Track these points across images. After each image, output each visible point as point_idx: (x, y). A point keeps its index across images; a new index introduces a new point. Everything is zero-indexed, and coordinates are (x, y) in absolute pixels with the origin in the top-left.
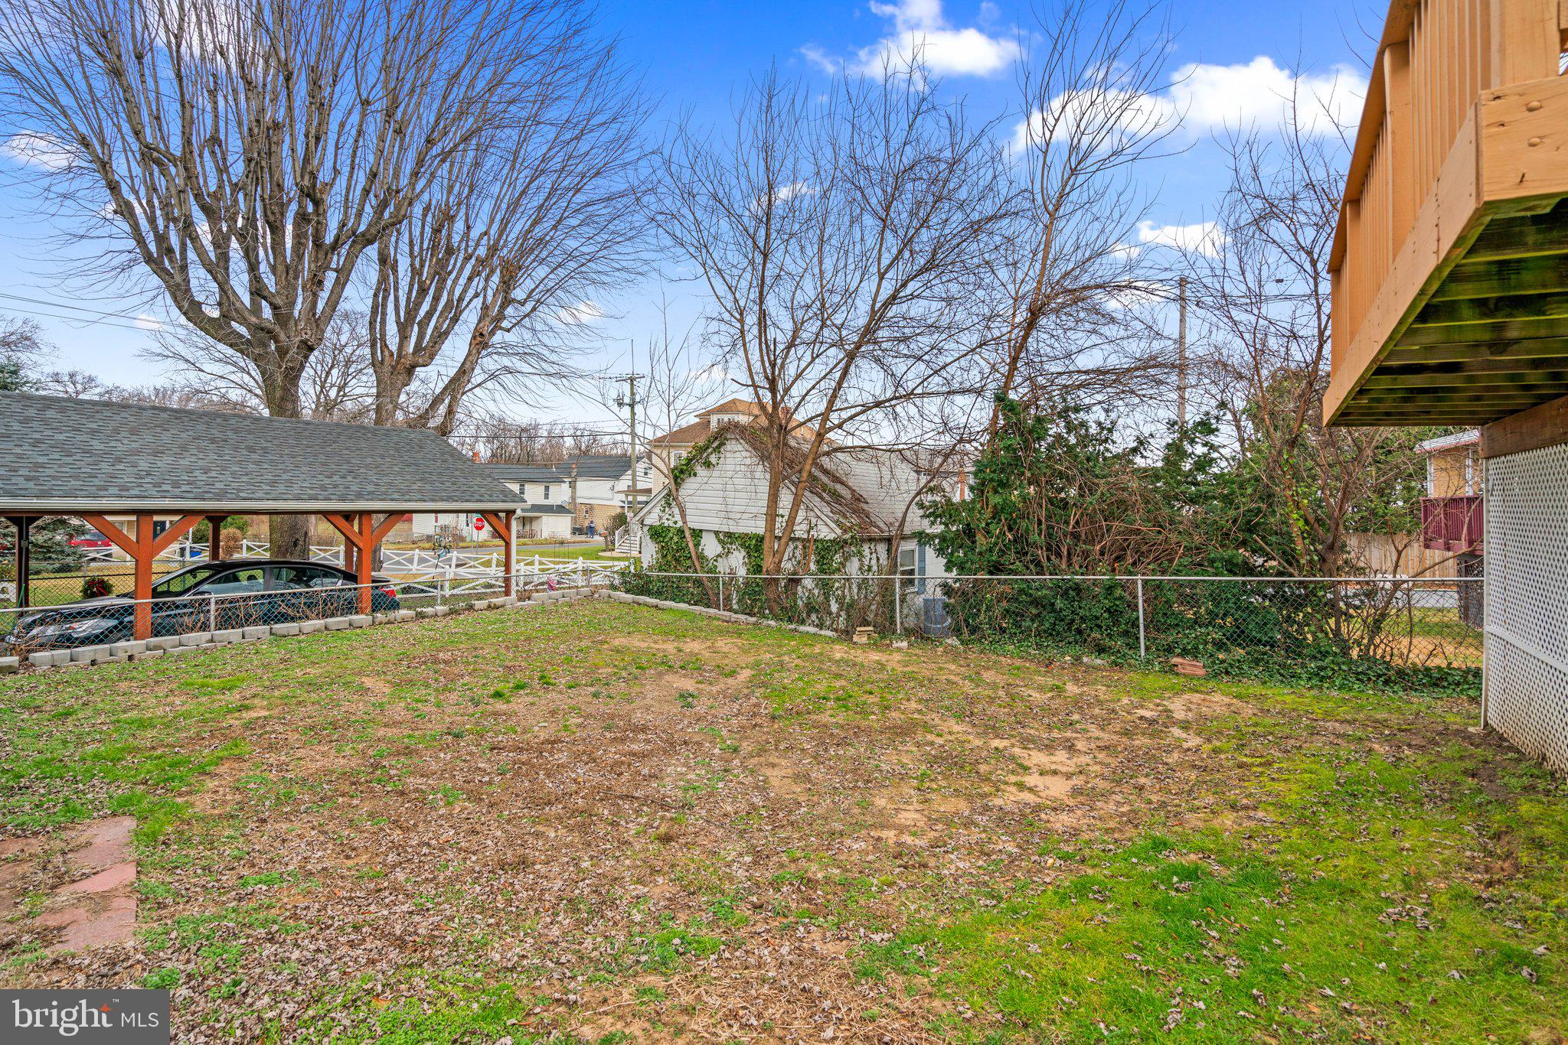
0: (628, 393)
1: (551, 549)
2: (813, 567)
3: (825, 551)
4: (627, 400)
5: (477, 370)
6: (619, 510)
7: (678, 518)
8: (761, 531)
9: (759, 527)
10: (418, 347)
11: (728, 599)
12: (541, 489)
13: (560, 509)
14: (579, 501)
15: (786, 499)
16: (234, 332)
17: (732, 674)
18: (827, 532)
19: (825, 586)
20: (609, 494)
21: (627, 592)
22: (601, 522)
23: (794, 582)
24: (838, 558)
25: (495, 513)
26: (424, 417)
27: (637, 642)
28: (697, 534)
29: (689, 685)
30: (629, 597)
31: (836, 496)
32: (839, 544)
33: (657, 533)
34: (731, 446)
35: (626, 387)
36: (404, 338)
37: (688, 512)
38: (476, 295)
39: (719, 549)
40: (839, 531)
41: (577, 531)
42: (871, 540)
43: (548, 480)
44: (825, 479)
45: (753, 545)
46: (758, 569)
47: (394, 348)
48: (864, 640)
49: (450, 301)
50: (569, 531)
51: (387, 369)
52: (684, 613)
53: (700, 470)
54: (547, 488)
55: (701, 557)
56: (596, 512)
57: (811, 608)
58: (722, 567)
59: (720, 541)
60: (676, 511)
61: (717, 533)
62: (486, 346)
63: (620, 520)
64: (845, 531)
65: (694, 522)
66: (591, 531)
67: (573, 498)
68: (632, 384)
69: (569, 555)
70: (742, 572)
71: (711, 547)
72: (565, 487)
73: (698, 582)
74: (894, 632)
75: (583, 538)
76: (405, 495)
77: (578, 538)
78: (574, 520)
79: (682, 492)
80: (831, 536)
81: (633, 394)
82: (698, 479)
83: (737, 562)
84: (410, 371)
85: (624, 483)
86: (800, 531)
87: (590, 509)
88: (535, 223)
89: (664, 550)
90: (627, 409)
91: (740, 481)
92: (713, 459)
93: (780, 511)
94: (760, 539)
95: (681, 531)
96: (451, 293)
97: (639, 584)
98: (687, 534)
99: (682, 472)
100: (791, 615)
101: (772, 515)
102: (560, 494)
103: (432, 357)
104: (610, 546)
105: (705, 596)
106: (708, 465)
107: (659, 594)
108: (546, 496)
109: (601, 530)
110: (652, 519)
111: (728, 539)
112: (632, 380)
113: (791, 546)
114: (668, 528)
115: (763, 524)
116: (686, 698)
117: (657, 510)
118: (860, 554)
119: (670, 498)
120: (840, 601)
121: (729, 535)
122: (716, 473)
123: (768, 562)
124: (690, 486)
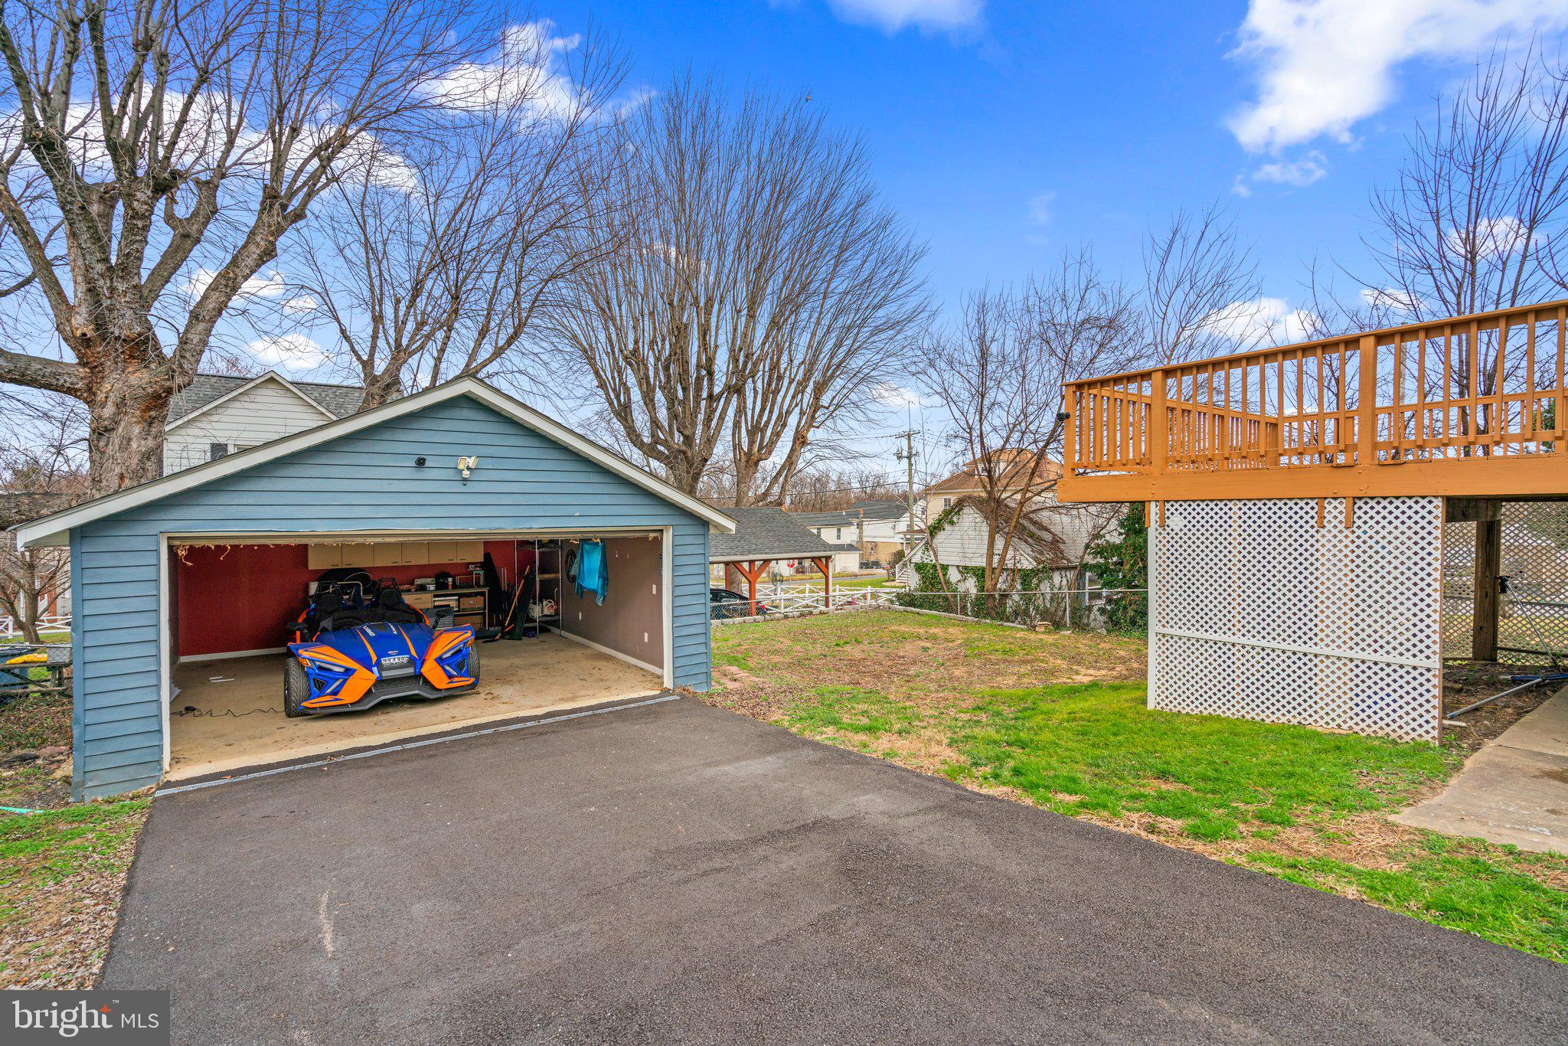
0: (906, 448)
1: (848, 580)
2: (1019, 587)
3: (1026, 577)
4: (905, 454)
5: (801, 460)
6: (900, 548)
7: (933, 557)
8: (984, 565)
9: (981, 562)
10: (760, 448)
11: (964, 607)
12: (835, 531)
13: (850, 548)
14: (865, 539)
15: (1000, 543)
16: (660, 451)
17: (952, 641)
18: (1027, 564)
19: (1028, 600)
20: (891, 533)
21: (901, 605)
22: (884, 557)
23: (1004, 596)
24: (1035, 581)
25: (819, 558)
26: (766, 494)
27: (903, 628)
28: (945, 568)
29: (928, 645)
30: (902, 608)
31: (1039, 540)
32: (1035, 572)
33: (919, 568)
34: (966, 510)
35: (904, 442)
36: (751, 443)
37: (939, 553)
38: (797, 405)
39: (959, 577)
40: (1035, 564)
41: (864, 565)
42: (1058, 569)
43: (839, 524)
44: (1032, 528)
45: (980, 574)
46: (982, 589)
47: (746, 449)
48: (1043, 629)
49: (780, 413)
50: (858, 565)
51: (743, 464)
52: (934, 616)
53: (947, 527)
54: (839, 531)
55: (948, 582)
56: (880, 549)
57: (1016, 613)
58: (961, 588)
59: (960, 572)
60: (932, 553)
61: (958, 567)
62: (804, 443)
63: (899, 556)
64: (1039, 564)
65: (943, 559)
66: (877, 564)
67: (861, 538)
68: (909, 439)
69: (861, 585)
70: (973, 591)
71: (954, 576)
72: (854, 529)
73: (946, 599)
74: (1065, 625)
75: (869, 571)
76: (771, 550)
77: (865, 571)
78: (862, 556)
79: (935, 541)
80: (1030, 567)
81: (910, 448)
82: (946, 532)
83: (971, 586)
84: (756, 464)
85: (903, 525)
86: (1010, 564)
87: (875, 546)
88: (832, 357)
89: (924, 578)
90: (906, 461)
91: (972, 533)
92: (955, 519)
93: (996, 552)
94: (983, 570)
95: (934, 566)
96: (781, 407)
97: (908, 600)
98: (938, 568)
99: (935, 528)
100: (1002, 616)
101: (990, 555)
102: (849, 535)
103: (770, 453)
104: (891, 577)
105: (948, 606)
106: (952, 523)
107: (921, 606)
108: (839, 537)
109: (884, 564)
110: (917, 559)
111: (965, 570)
112: (909, 436)
113: (1005, 574)
114: (927, 564)
115: (985, 560)
116: (925, 649)
117: (920, 553)
118: (1051, 578)
119: (928, 546)
120: (1037, 609)
121: (966, 568)
122: (957, 528)
123: (988, 584)
124: (940, 537)
